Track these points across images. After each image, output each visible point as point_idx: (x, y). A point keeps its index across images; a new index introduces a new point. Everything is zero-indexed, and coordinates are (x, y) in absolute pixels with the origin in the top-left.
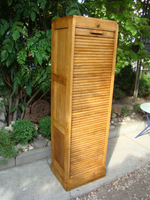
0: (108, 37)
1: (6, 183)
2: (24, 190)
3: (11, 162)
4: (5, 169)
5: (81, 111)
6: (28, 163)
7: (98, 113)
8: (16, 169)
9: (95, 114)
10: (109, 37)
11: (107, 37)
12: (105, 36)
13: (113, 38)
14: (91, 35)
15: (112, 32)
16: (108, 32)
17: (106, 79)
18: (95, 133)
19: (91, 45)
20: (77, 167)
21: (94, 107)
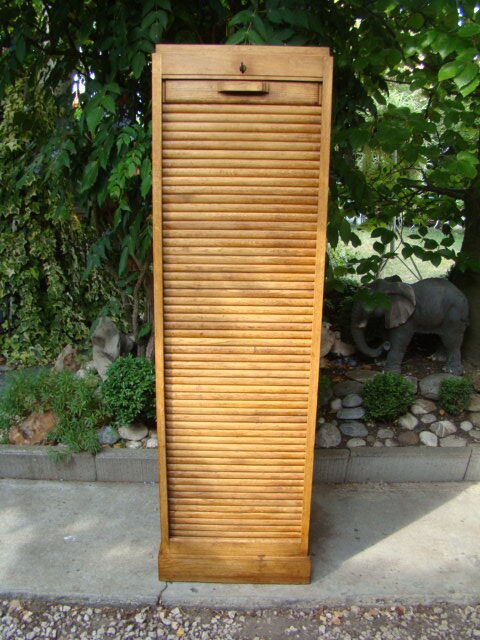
0: (292, 101)
1: (43, 511)
2: (66, 538)
3: (84, 465)
4: (67, 480)
5: (201, 336)
6: (131, 482)
7: (269, 353)
8: (92, 488)
9: (255, 353)
10: (298, 101)
11: (287, 100)
12: (280, 100)
13: (316, 104)
14: (223, 98)
15: (308, 85)
16: (288, 84)
17: (294, 241)
18: (261, 418)
19: (225, 131)
20: (197, 517)
21: (251, 329)
